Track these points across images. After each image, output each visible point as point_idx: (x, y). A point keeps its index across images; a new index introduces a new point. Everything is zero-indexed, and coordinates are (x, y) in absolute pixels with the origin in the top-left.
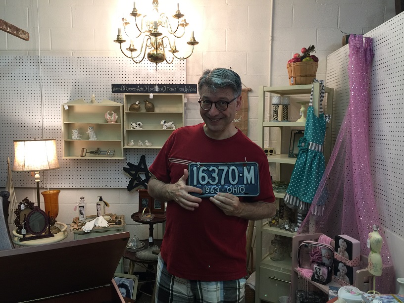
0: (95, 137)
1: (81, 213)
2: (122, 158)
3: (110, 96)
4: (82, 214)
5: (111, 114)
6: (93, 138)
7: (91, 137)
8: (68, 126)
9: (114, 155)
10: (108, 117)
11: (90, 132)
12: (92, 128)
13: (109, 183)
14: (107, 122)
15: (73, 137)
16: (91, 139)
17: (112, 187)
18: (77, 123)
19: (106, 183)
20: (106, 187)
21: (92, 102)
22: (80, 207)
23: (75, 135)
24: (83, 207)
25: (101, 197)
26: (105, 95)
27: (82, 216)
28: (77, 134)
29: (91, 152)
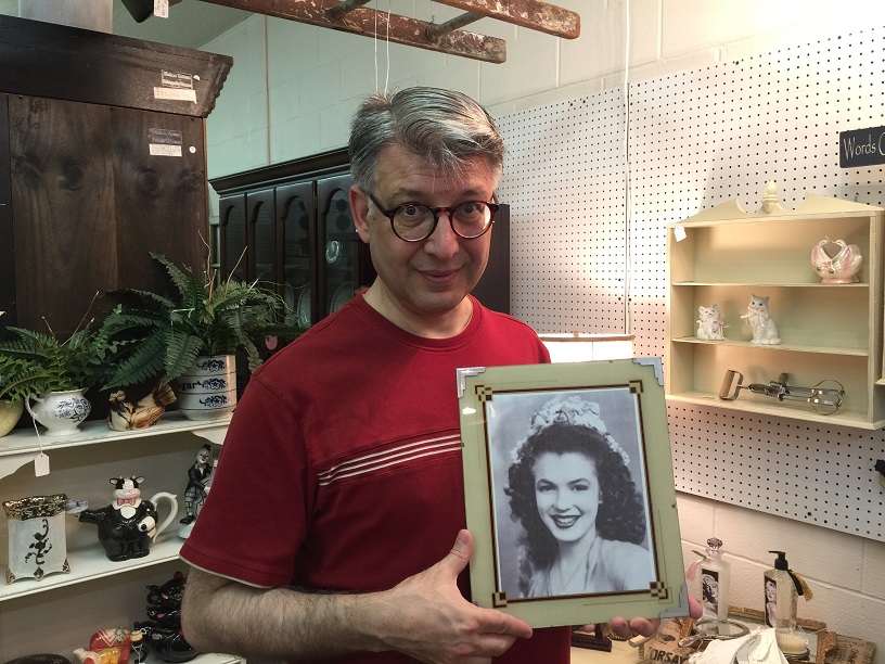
0: (771, 333)
1: (708, 595)
2: (869, 426)
3: (840, 180)
4: (711, 600)
5: (832, 252)
6: (765, 338)
7: (757, 335)
8: (690, 297)
9: (837, 408)
10: (822, 259)
11: (753, 316)
12: (765, 301)
13: (820, 505)
14: (820, 279)
15: (700, 332)
16: (757, 342)
17: (830, 525)
18: (719, 285)
19: (811, 505)
20: (810, 520)
21: (765, 209)
22: (705, 572)
23: (707, 327)
24: (715, 575)
25: (782, 555)
26: (820, 182)
27: (711, 605)
28: (712, 320)
29: (755, 388)
